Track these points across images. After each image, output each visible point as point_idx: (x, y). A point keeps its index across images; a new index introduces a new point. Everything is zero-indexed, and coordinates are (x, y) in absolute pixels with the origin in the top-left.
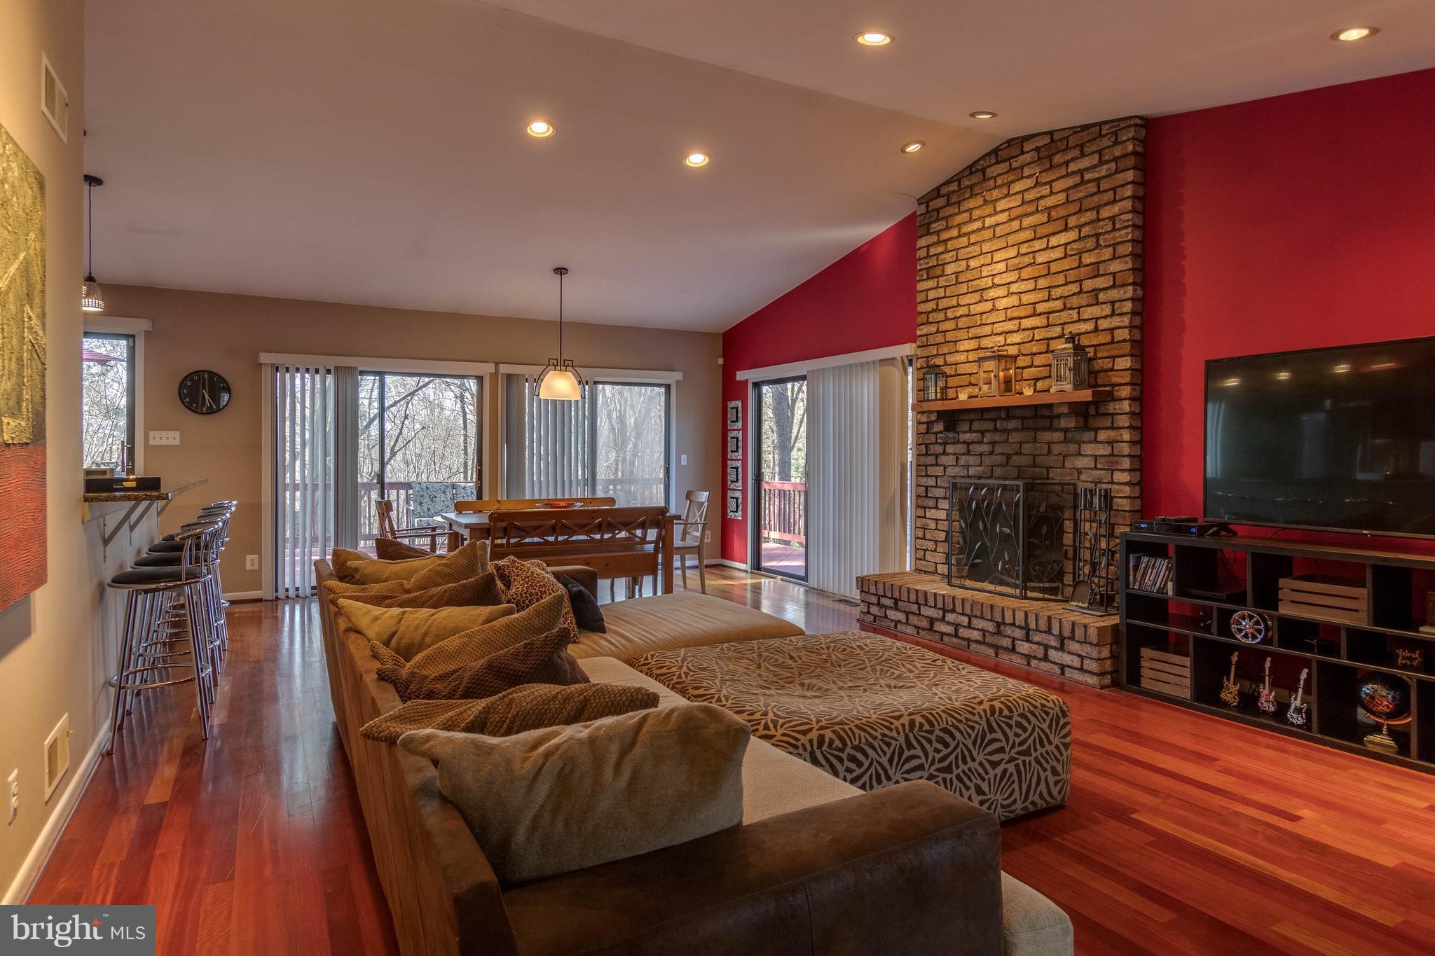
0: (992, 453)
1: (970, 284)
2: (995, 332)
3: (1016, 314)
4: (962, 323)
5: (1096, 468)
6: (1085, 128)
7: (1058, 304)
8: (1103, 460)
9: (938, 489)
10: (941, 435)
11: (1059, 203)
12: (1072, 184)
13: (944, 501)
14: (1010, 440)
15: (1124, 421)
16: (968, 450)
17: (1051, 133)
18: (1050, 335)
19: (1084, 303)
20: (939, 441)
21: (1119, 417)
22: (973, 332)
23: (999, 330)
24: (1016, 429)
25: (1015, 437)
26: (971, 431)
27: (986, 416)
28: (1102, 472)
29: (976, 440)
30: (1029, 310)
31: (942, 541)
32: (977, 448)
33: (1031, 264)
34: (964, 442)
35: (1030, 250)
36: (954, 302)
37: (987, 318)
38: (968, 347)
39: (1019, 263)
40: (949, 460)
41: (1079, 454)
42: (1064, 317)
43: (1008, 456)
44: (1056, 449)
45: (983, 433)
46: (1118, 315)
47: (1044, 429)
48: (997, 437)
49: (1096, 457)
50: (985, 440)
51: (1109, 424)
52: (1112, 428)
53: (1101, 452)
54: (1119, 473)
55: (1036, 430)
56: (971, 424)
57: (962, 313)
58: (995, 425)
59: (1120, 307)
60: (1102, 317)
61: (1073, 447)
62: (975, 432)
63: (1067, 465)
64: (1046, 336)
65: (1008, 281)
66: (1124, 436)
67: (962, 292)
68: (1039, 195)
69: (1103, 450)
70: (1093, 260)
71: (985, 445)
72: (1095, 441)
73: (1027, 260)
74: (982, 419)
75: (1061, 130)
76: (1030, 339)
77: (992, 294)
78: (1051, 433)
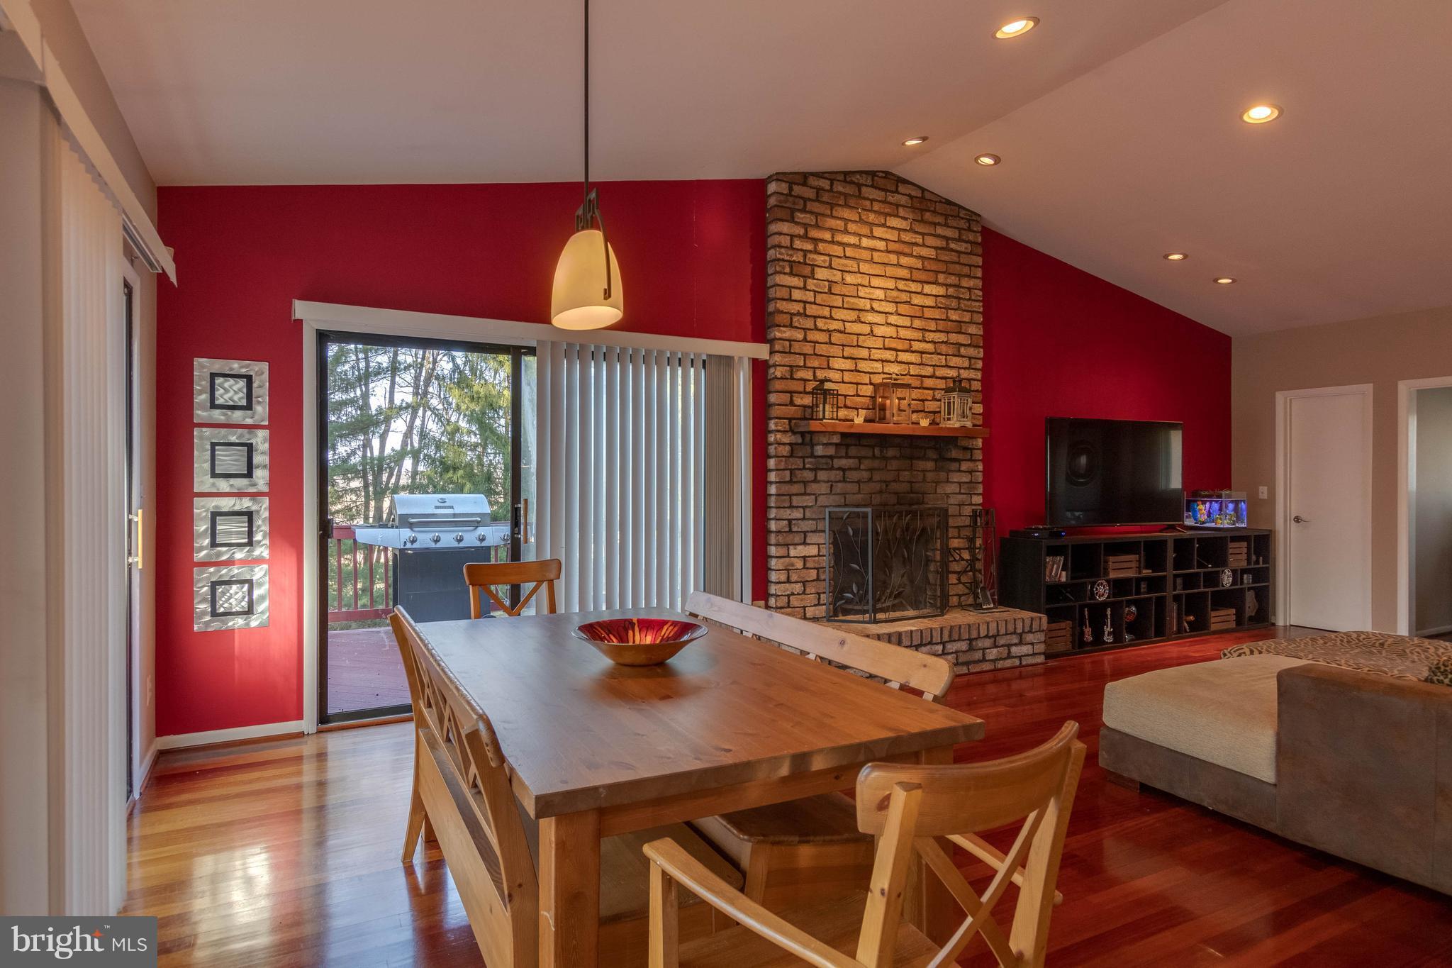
0: (870, 480)
1: (846, 299)
2: (872, 357)
3: (893, 345)
4: (836, 338)
5: (960, 493)
6: (949, 202)
7: (930, 347)
8: (966, 486)
9: (807, 522)
10: (810, 460)
11: (930, 256)
12: (940, 246)
13: (814, 534)
14: (889, 468)
15: (978, 455)
16: (844, 478)
17: (923, 190)
18: (923, 373)
19: (950, 353)
20: (807, 466)
21: (976, 451)
22: (848, 351)
23: (877, 357)
24: (895, 458)
25: (894, 464)
26: (847, 457)
27: (864, 442)
28: (965, 496)
29: (853, 466)
30: (906, 345)
31: (814, 581)
32: (854, 475)
33: (907, 302)
34: (839, 469)
35: (906, 289)
36: (826, 312)
37: (864, 341)
38: (843, 367)
39: (897, 297)
40: (824, 488)
41: (948, 481)
42: (935, 359)
43: (887, 483)
44: (930, 476)
45: (860, 458)
46: (973, 369)
47: (918, 458)
48: (876, 464)
49: (960, 483)
50: (862, 467)
51: (969, 457)
52: (971, 460)
53: (964, 480)
54: (976, 496)
55: (911, 458)
56: (847, 449)
57: (836, 328)
58: (874, 452)
59: (975, 363)
60: (963, 368)
61: (943, 475)
62: (850, 457)
63: (938, 491)
64: (920, 373)
65: (887, 310)
66: (979, 467)
67: (835, 305)
68: (914, 241)
69: (966, 478)
70: (957, 318)
71: (864, 473)
72: (960, 471)
73: (904, 297)
74: (860, 445)
75: (933, 193)
76: (906, 372)
77: (870, 317)
78: (924, 462)
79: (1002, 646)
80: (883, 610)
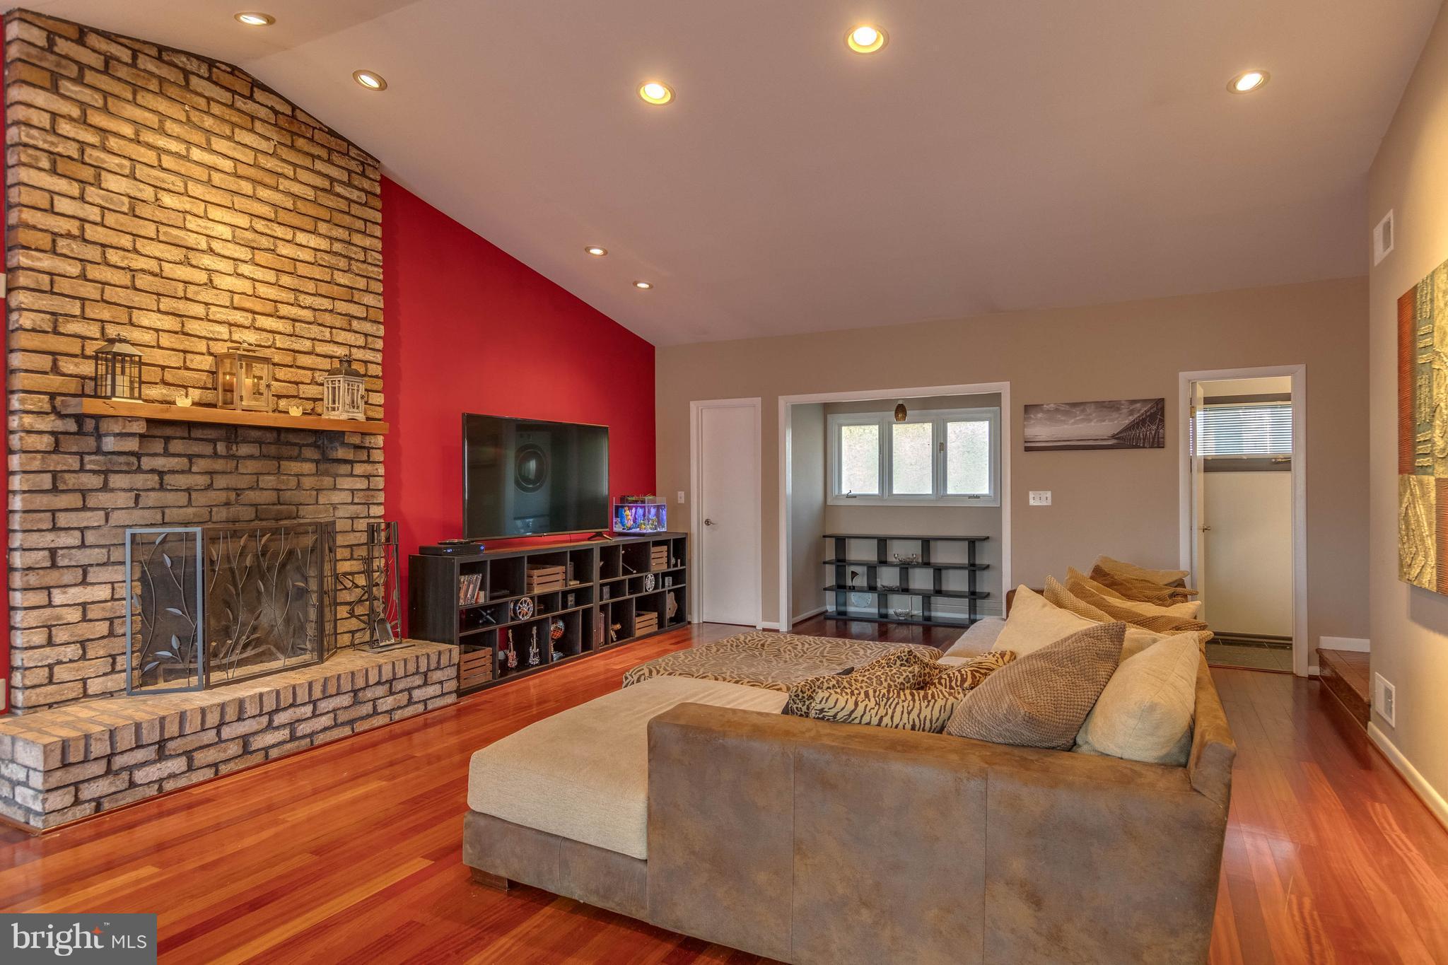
0: (210, 487)
1: (163, 229)
2: (211, 317)
3: (248, 305)
4: (144, 280)
5: (353, 503)
6: (332, 133)
7: (307, 315)
8: (362, 493)
9: (88, 551)
10: (93, 457)
11: (305, 196)
12: (321, 186)
13: (105, 568)
14: (241, 470)
15: (378, 455)
16: (161, 484)
17: (294, 107)
18: (296, 347)
19: (338, 325)
20: (88, 467)
21: (374, 451)
22: (166, 304)
23: (218, 317)
24: (251, 457)
25: (251, 466)
26: (166, 454)
27: (197, 433)
28: (359, 506)
29: (178, 468)
30: (269, 307)
31: (103, 637)
32: (182, 481)
33: (270, 250)
34: (152, 471)
35: (269, 232)
36: (126, 241)
37: (197, 293)
38: (158, 325)
39: (254, 241)
40: (124, 499)
41: (335, 488)
42: (315, 331)
43: (238, 491)
44: (308, 482)
45: (190, 457)
46: (370, 349)
47: (290, 458)
48: (219, 465)
49: (352, 491)
50: (194, 469)
51: (365, 458)
52: (368, 462)
53: (359, 486)
54: (375, 507)
55: (279, 458)
56: (166, 444)
57: (145, 267)
58: (215, 448)
59: (373, 342)
60: (355, 346)
61: (328, 481)
62: (174, 455)
63: (321, 501)
64: (292, 347)
65: (236, 255)
66: (379, 470)
67: (143, 234)
68: (280, 170)
69: (362, 484)
70: (347, 283)
71: (198, 477)
72: (352, 475)
73: (265, 242)
74: (190, 438)
75: (309, 115)
76: (270, 343)
77: (207, 261)
78: (299, 464)
79: (401, 691)
80: (220, 668)
